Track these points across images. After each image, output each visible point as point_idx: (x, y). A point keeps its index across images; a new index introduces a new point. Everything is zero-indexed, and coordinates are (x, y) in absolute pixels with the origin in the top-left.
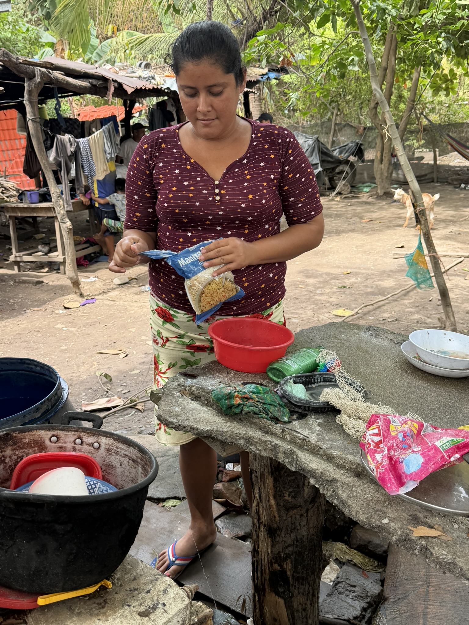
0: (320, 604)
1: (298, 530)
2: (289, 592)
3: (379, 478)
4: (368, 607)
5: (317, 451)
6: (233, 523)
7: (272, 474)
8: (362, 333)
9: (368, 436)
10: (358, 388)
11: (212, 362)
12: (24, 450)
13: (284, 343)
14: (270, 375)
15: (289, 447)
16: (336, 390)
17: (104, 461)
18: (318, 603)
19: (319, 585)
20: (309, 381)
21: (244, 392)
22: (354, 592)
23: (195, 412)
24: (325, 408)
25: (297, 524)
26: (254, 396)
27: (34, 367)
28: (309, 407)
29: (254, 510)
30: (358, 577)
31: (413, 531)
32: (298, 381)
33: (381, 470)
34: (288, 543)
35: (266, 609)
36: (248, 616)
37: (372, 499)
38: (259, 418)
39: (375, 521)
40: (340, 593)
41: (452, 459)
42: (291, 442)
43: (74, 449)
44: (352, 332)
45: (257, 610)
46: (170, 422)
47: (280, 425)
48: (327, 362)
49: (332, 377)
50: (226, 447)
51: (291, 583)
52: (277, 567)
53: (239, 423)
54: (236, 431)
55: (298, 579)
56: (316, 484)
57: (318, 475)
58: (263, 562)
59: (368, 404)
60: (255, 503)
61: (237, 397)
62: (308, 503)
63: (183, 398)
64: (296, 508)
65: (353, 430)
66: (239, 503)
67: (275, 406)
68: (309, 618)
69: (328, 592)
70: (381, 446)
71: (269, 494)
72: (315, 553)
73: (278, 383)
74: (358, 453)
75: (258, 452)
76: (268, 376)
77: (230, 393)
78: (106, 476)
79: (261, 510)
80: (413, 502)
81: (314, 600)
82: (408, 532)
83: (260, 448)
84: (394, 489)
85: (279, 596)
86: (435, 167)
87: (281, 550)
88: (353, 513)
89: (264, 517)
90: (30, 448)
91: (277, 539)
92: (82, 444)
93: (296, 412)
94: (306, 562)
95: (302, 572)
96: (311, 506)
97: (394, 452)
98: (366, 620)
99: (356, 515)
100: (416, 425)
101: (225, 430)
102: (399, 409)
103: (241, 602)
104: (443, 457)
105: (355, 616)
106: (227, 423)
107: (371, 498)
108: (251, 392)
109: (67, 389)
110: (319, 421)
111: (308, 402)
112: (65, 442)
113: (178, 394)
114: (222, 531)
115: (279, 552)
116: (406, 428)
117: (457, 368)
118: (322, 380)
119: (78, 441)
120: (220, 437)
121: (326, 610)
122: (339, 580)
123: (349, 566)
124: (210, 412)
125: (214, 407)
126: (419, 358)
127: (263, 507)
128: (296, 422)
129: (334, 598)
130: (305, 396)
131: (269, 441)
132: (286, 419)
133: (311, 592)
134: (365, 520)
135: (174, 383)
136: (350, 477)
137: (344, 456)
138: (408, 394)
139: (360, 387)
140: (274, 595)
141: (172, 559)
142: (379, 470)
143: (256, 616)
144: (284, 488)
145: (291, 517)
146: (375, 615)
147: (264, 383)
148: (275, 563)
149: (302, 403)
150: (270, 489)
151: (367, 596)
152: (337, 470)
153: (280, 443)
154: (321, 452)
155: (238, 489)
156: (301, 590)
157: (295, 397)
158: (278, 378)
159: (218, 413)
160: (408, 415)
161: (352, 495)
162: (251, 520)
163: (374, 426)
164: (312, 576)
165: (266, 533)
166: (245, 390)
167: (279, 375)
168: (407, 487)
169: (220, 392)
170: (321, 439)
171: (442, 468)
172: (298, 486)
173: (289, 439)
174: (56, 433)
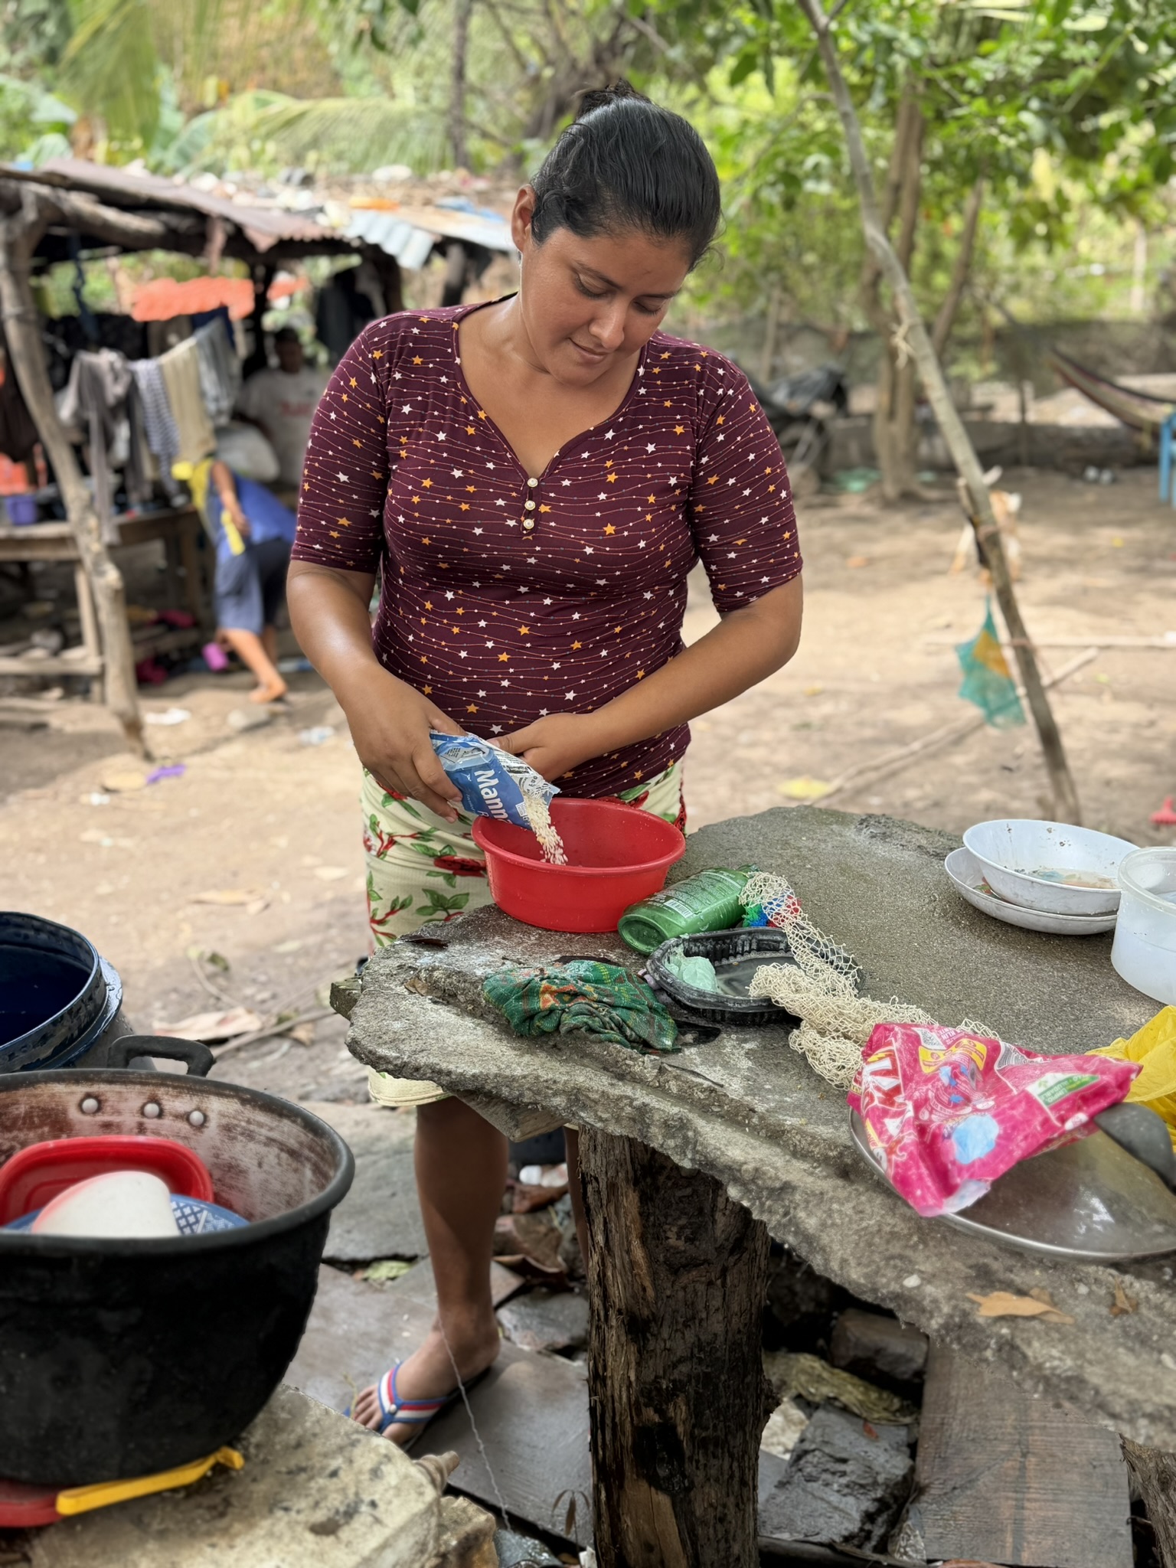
0: (760, 1507)
1: (701, 1320)
2: (684, 1476)
3: (895, 1178)
4: (879, 1512)
5: (745, 1117)
6: (541, 1316)
7: (636, 1183)
8: (850, 833)
9: (867, 1078)
10: (841, 963)
11: (482, 910)
12: (15, 1133)
13: (661, 856)
14: (628, 937)
15: (675, 1110)
16: (788, 968)
17: (217, 1156)
18: (755, 1501)
19: (757, 1458)
20: (723, 951)
21: (564, 979)
22: (844, 1474)
23: (443, 1032)
24: (762, 1014)
25: (701, 1306)
26: (588, 988)
27: (31, 933)
28: (723, 1013)
29: (593, 1276)
30: (853, 1436)
31: (980, 1305)
32: (695, 949)
33: (901, 1157)
34: (679, 1354)
35: (627, 1521)
36: (581, 1542)
37: (879, 1231)
38: (601, 1042)
39: (888, 1284)
40: (810, 1479)
41: (1069, 1125)
42: (681, 1098)
43: (141, 1129)
44: (825, 830)
45: (605, 1527)
46: (380, 1058)
47: (653, 1057)
48: (765, 901)
49: (779, 938)
50: (520, 1118)
51: (688, 1453)
52: (651, 1415)
53: (551, 1056)
54: (544, 1075)
55: (703, 1444)
56: (742, 1198)
57: (747, 1177)
58: (617, 1405)
59: (868, 1001)
60: (596, 1258)
61: (546, 990)
62: (726, 1255)
63: (412, 999)
64: (697, 1266)
65: (830, 1065)
66: (554, 1265)
67: (639, 1011)
68: (734, 1540)
69: (779, 1478)
70: (899, 1099)
71: (628, 1233)
72: (745, 1376)
73: (646, 956)
74: (843, 1120)
75: (599, 1125)
76: (623, 940)
77: (530, 982)
78: (224, 1195)
79: (609, 1274)
80: (978, 1235)
81: (745, 1494)
82: (967, 1306)
83: (605, 1116)
84: (931, 1201)
85: (659, 1487)
86: (1024, 431)
87: (661, 1373)
88: (835, 1265)
89: (618, 1292)
90: (29, 1129)
91: (651, 1345)
92: (160, 1115)
93: (692, 1027)
94: (723, 1402)
95: (715, 1426)
96: (732, 1260)
97: (931, 1113)
98: (873, 1543)
99: (842, 1268)
100: (982, 1048)
101: (518, 1072)
102: (943, 1012)
103: (563, 1509)
104: (1046, 1121)
105: (846, 1533)
106: (522, 1056)
107: (876, 1228)
108: (581, 979)
109: (118, 986)
110: (747, 1046)
111: (720, 1001)
112: (118, 1112)
113: (401, 989)
114: (515, 1336)
115: (656, 1377)
116: (957, 1054)
117: (1080, 911)
118: (754, 946)
119: (151, 1108)
120: (505, 1092)
121: (776, 1521)
122: (807, 1446)
123: (828, 1412)
124: (479, 1031)
125: (491, 1018)
126: (988, 889)
127: (614, 1267)
128: (693, 1050)
129: (795, 1493)
130: (714, 987)
131: (627, 1097)
132: (668, 1042)
133: (737, 1474)
134: (862, 1281)
135: (389, 962)
136: (825, 1177)
137: (810, 1129)
138: (962, 976)
139: (846, 960)
140: (644, 1485)
141: (389, 1407)
142: (894, 1157)
143: (602, 1540)
144: (666, 1217)
145: (684, 1288)
146: (896, 1530)
147: (612, 956)
148: (647, 1405)
149: (706, 1003)
150: (633, 1221)
151: (875, 1483)
152: (794, 1161)
153: (652, 1101)
154: (755, 1120)
155: (553, 1230)
156: (713, 1472)
157: (690, 989)
158: (647, 944)
159: (500, 1032)
160: (962, 1026)
161: (829, 1222)
162: (587, 1305)
163: (880, 1053)
164: (740, 1434)
165: (623, 1332)
166: (567, 975)
167: (649, 937)
168: (963, 1197)
169: (505, 980)
170: (754, 1089)
171: (1046, 1150)
172: (701, 1211)
173: (675, 1090)
174: (95, 1088)
